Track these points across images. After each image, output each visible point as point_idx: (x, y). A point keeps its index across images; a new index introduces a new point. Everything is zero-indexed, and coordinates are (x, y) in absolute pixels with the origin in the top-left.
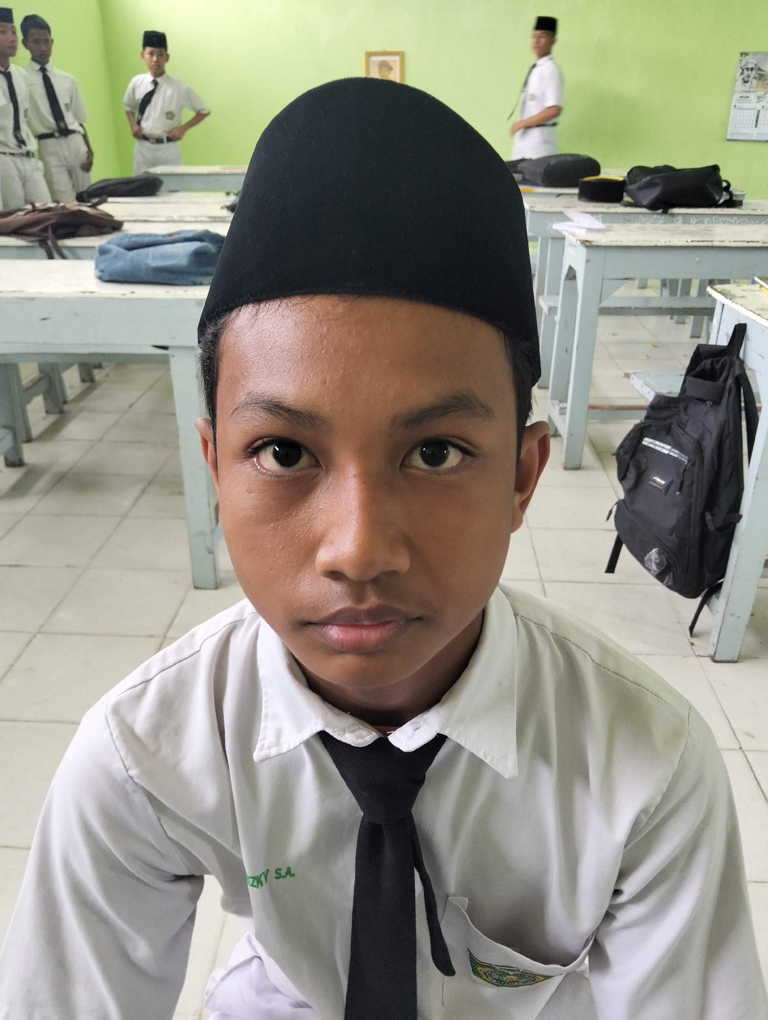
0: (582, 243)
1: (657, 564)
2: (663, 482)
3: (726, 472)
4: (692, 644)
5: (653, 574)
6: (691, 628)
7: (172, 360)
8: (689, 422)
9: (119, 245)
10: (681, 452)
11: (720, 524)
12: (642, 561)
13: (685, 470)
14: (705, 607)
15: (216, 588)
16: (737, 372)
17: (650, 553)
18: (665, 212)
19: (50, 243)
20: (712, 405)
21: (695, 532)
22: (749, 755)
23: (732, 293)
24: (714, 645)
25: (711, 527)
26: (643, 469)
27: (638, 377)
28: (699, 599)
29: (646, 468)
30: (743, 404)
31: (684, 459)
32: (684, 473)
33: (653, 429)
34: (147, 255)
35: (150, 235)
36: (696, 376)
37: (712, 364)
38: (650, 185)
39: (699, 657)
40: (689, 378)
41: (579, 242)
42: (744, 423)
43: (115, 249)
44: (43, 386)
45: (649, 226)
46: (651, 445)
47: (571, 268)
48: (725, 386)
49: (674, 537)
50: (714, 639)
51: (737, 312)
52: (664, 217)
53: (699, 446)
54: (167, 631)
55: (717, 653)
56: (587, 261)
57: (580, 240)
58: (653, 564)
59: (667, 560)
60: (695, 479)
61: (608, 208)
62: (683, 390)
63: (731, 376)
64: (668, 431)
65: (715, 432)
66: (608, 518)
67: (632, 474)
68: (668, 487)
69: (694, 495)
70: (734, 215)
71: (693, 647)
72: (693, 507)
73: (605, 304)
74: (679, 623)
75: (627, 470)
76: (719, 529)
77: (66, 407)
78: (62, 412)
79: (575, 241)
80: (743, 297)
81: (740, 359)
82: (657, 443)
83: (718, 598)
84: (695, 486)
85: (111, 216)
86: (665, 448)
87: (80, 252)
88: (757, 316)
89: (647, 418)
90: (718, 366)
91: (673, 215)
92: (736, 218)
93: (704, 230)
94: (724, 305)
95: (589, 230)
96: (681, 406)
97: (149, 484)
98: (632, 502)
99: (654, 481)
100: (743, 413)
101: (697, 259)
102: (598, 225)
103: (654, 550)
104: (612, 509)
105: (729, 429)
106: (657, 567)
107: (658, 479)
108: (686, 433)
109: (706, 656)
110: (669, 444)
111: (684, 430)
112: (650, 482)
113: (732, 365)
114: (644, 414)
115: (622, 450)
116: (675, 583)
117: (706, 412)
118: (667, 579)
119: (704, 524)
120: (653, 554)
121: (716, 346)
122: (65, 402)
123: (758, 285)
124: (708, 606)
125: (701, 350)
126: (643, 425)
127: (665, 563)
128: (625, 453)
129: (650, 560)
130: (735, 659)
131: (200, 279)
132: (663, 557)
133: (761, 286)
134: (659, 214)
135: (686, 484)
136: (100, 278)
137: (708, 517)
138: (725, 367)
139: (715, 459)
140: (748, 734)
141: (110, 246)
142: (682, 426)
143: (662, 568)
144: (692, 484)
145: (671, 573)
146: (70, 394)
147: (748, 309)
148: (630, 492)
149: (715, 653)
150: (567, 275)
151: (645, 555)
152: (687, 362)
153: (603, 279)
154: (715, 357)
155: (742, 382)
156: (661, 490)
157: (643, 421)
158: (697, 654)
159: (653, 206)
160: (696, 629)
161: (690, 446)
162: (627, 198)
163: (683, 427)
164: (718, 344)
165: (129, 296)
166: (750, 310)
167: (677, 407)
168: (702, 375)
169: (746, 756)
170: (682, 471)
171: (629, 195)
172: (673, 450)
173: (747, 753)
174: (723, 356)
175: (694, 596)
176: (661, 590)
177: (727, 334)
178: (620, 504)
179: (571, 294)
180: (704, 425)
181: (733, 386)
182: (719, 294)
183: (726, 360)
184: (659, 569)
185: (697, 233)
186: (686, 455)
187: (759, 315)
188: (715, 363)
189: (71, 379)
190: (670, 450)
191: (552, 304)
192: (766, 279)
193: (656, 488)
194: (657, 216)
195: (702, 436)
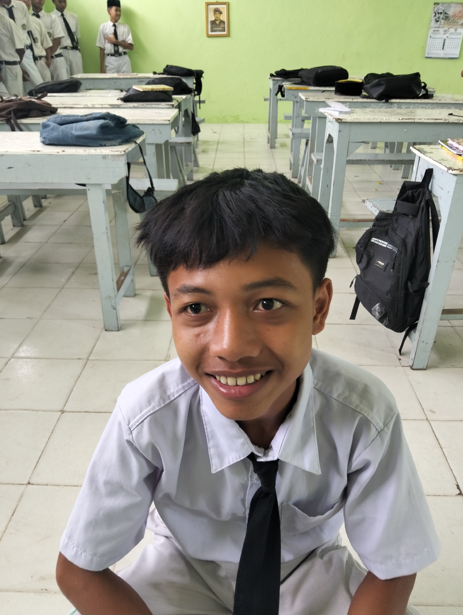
0: (336, 120)
1: (379, 312)
2: (383, 264)
3: (420, 258)
4: (400, 359)
5: (376, 319)
6: (400, 350)
7: (88, 192)
8: (398, 228)
9: (54, 122)
10: (393, 246)
11: (416, 289)
12: (370, 311)
13: (396, 256)
14: (408, 337)
15: (118, 330)
16: (427, 198)
17: (375, 306)
18: (387, 101)
19: (12, 121)
20: (412, 218)
21: (401, 294)
22: (432, 423)
23: (425, 150)
24: (412, 360)
25: (411, 290)
26: (372, 256)
27: (369, 202)
28: (404, 333)
29: (373, 256)
30: (430, 218)
31: (395, 250)
32: (395, 258)
33: (378, 232)
34: (72, 128)
35: (74, 116)
36: (403, 200)
37: (412, 193)
38: (378, 85)
39: (404, 367)
40: (399, 201)
41: (334, 120)
42: (431, 229)
43: (52, 124)
44: (11, 210)
45: (377, 110)
46: (376, 242)
47: (330, 136)
48: (420, 206)
49: (389, 296)
50: (412, 356)
51: (428, 162)
52: (386, 104)
53: (404, 242)
54: (89, 356)
55: (414, 364)
56: (339, 131)
57: (335, 119)
58: (377, 313)
59: (385, 310)
60: (402, 262)
61: (353, 99)
62: (395, 209)
63: (423, 200)
64: (387, 233)
65: (414, 234)
66: (351, 286)
67: (365, 260)
68: (386, 267)
69: (401, 271)
70: (428, 103)
71: (400, 361)
72: (400, 278)
73: (350, 158)
74: (393, 347)
75: (361, 257)
76: (415, 292)
77: (25, 223)
78: (23, 226)
79: (332, 119)
80: (431, 153)
81: (429, 190)
82: (380, 240)
83: (415, 332)
84: (402, 265)
85: (50, 105)
86: (384, 244)
87: (31, 127)
88: (439, 164)
89: (374, 226)
90: (416, 194)
91: (392, 103)
92: (429, 105)
93: (410, 112)
94: (420, 157)
95: (341, 112)
96: (394, 218)
97: (77, 268)
98: (365, 276)
99: (378, 263)
100: (431, 223)
101: (405, 130)
102: (347, 109)
103: (377, 304)
104: (353, 280)
105: (422, 232)
106: (379, 314)
107: (380, 262)
108: (397, 235)
109: (408, 366)
110: (386, 242)
111: (395, 233)
112: (375, 264)
113: (424, 194)
114: (372, 223)
115: (359, 245)
116: (389, 324)
117: (409, 222)
118: (385, 322)
119: (407, 289)
120: (377, 306)
121: (415, 182)
122: (25, 220)
123: (441, 146)
125: (406, 184)
126: (371, 230)
127: (384, 312)
128: (361, 247)
129: (375, 310)
130: (425, 368)
131: (104, 143)
132: (383, 308)
133: (442, 146)
134: (383, 102)
135: (397, 265)
136: (43, 143)
137: (409, 284)
138: (420, 195)
139: (414, 249)
140: (431, 411)
141: (49, 123)
142: (394, 230)
143: (382, 315)
144: (400, 265)
145: (388, 318)
146: (28, 214)
147: (434, 160)
148: (363, 270)
149: (413, 364)
150: (328, 140)
151: (372, 307)
152: (398, 192)
153: (349, 142)
154: (414, 189)
155: (430, 204)
156: (382, 269)
157: (372, 228)
158: (402, 365)
159: (380, 98)
160: (402, 351)
161: (399, 242)
162: (364, 93)
163: (395, 232)
164: (416, 181)
165: (61, 153)
166: (435, 161)
167: (391, 219)
168: (406, 200)
169: (430, 424)
170: (394, 257)
171: (365, 91)
172: (389, 245)
173: (431, 422)
174: (419, 188)
175: (401, 331)
176: (381, 327)
177: (421, 175)
178: (357, 277)
179: (330, 151)
180: (408, 229)
181: (424, 206)
182: (417, 151)
183: (421, 190)
184: (380, 315)
185: (406, 114)
186: (397, 248)
187: (440, 163)
188: (414, 193)
189: (28, 205)
190: (387, 245)
191: (319, 158)
192: (445, 142)
193: (379, 267)
194: (382, 104)
195: (406, 236)
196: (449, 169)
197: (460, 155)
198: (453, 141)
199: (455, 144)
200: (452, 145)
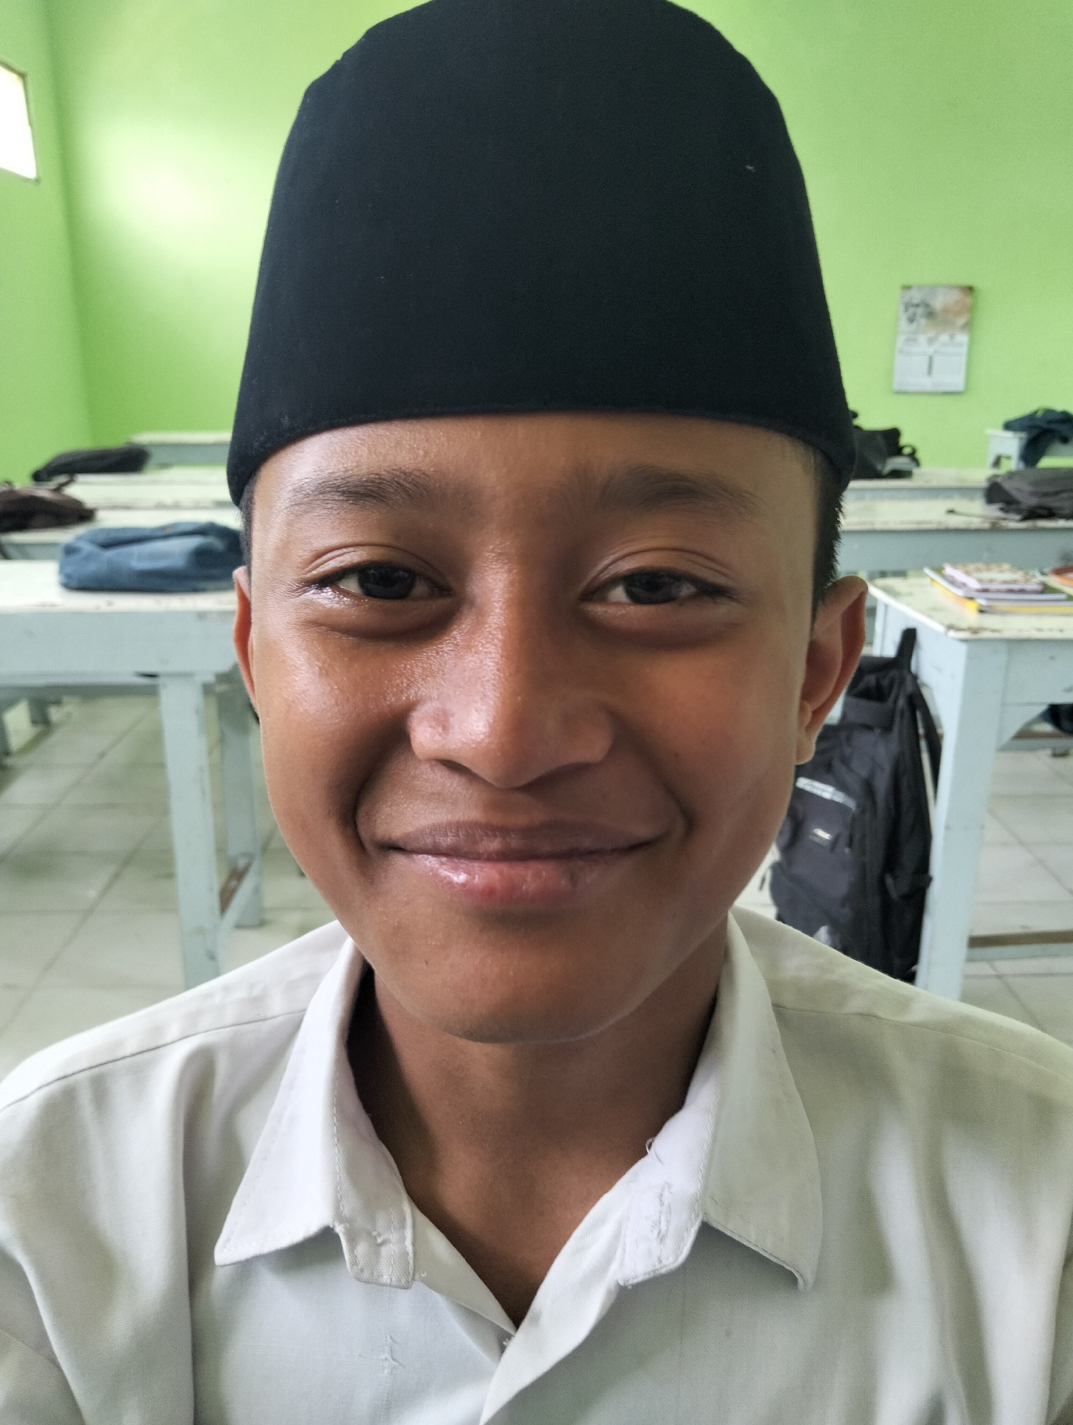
2: (828, 837)
7: (162, 691)
8: (854, 755)
9: (91, 541)
10: (846, 794)
11: (905, 890)
13: (853, 819)
16: (909, 688)
20: (880, 733)
21: (874, 903)
23: (895, 588)
25: (894, 894)
26: (803, 821)
29: (805, 819)
32: (852, 823)
34: (130, 555)
35: (135, 529)
36: (859, 696)
37: (877, 680)
40: (853, 701)
46: (808, 788)
49: (847, 911)
53: (869, 789)
59: (841, 941)
60: (867, 831)
62: (846, 715)
63: (902, 695)
64: (831, 768)
65: (888, 768)
67: (787, 827)
68: (834, 843)
69: (868, 851)
72: (868, 869)
81: (912, 673)
82: (817, 784)
84: (868, 841)
85: (80, 502)
86: (826, 791)
88: (928, 618)
90: (885, 683)
92: (905, 492)
93: (864, 509)
94: (886, 605)
96: (843, 735)
97: (126, 864)
98: (790, 865)
99: (816, 835)
101: (856, 547)
103: (821, 930)
104: (764, 875)
105: (905, 764)
107: (820, 833)
108: (851, 770)
110: (831, 785)
111: (848, 766)
112: (811, 837)
113: (902, 681)
117: (875, 743)
119: (884, 890)
121: (881, 658)
123: (928, 580)
125: (864, 664)
131: (202, 584)
132: (836, 937)
133: (933, 580)
135: (857, 837)
136: (65, 586)
137: (889, 881)
138: (894, 683)
139: (892, 805)
141: (78, 543)
142: (845, 761)
144: (863, 837)
147: (915, 610)
148: (785, 850)
154: (880, 671)
155: (917, 703)
156: (826, 848)
161: (857, 787)
163: (847, 763)
164: (884, 655)
165: (104, 608)
167: (837, 737)
168: (867, 695)
170: (849, 818)
172: (838, 793)
174: (891, 669)
177: (894, 642)
178: (774, 868)
180: (874, 759)
181: (907, 708)
182: (880, 592)
183: (895, 674)
186: (853, 799)
190: (834, 794)
192: (939, 570)
193: (817, 844)
195: (872, 774)
196: (950, 627)
197: (971, 599)
198: (957, 569)
199: (958, 575)
200: (952, 577)
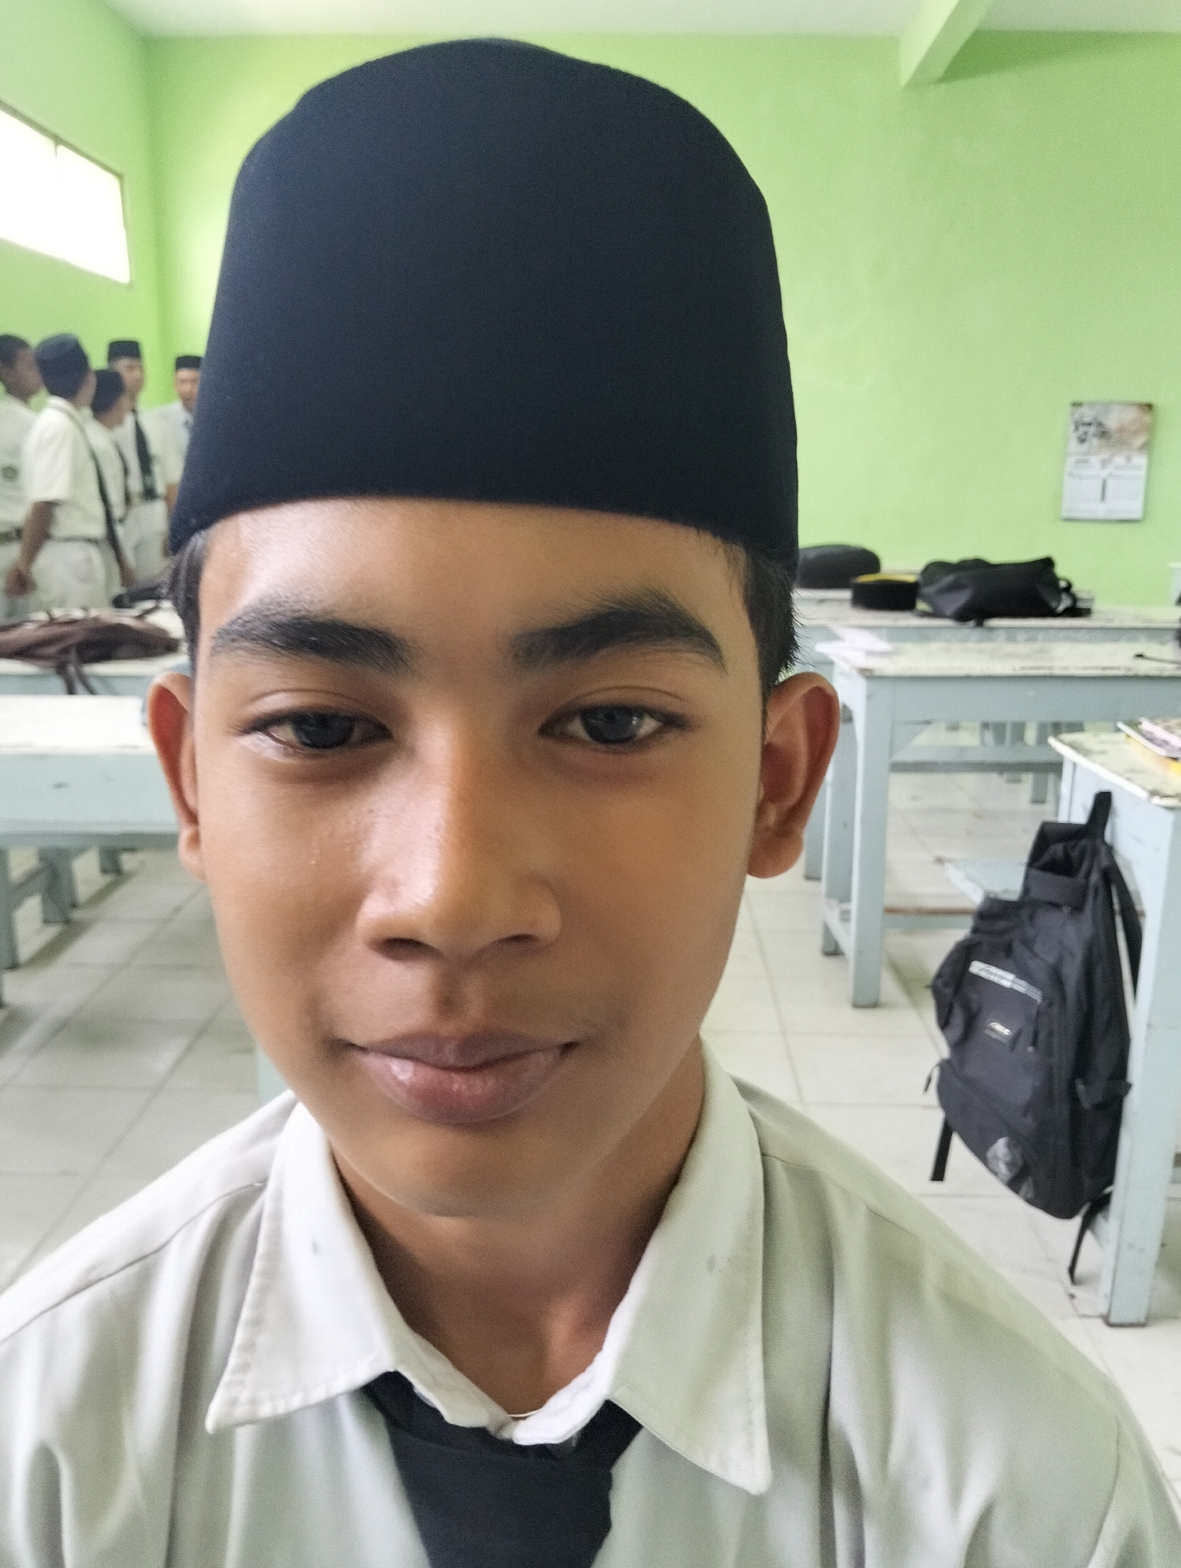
0: (860, 671)
1: (1008, 1164)
4: (1072, 1296)
5: (1002, 1180)
6: (1072, 1270)
8: (1038, 938)
10: (1030, 984)
11: (1099, 1097)
12: (983, 1158)
13: (1038, 1013)
14: (1088, 1235)
16: (1105, 862)
17: (995, 1146)
18: (980, 624)
19: (71, 669)
20: (1070, 913)
21: (1061, 1112)
23: (1087, 746)
24: (1105, 1296)
25: (1086, 1103)
27: (956, 866)
28: (1077, 1221)
29: (980, 1009)
30: (1117, 910)
31: (1036, 995)
32: (1036, 1017)
33: (985, 947)
36: (1043, 869)
38: (955, 587)
39: (1086, 1319)
41: (854, 670)
42: (1121, 938)
44: (42, 881)
45: (957, 646)
46: (983, 974)
48: (1086, 887)
49: (1029, 1120)
50: (1105, 1286)
52: (978, 632)
53: (1056, 977)
55: (1113, 1310)
56: (869, 698)
57: (857, 668)
58: (1001, 1163)
59: (1022, 1157)
60: (1055, 1027)
61: (894, 619)
62: (1026, 890)
63: (1095, 867)
65: (1079, 955)
66: (926, 1089)
67: (958, 1019)
68: (1015, 1040)
69: (1055, 1052)
70: (1081, 628)
71: (1076, 1301)
72: (1055, 1072)
73: (902, 756)
74: (1048, 1261)
75: (950, 1012)
77: (75, 914)
78: (68, 921)
79: (848, 669)
80: (1103, 752)
82: (993, 969)
83: (1106, 1218)
84: (1055, 1040)
86: (1005, 978)
88: (1126, 781)
89: (975, 930)
90: (1075, 854)
91: (992, 629)
94: (1075, 764)
95: (870, 653)
96: (1025, 913)
98: (962, 1063)
99: (993, 1030)
100: (1119, 920)
102: (883, 646)
104: (932, 1074)
105: (1098, 951)
106: (1007, 1169)
107: (998, 1027)
108: (1036, 956)
109: (1095, 1317)
110: (1011, 971)
112: (986, 1031)
113: (1095, 852)
115: (941, 980)
116: (1037, 1195)
117: (1063, 924)
118: (1024, 1188)
119: (1074, 1099)
120: (1000, 1148)
124: (1094, 1233)
125: (1047, 830)
126: (969, 942)
127: (1020, 1163)
128: (946, 985)
129: (996, 1158)
130: (1142, 1320)
132: (1016, 1152)
133: (1128, 736)
134: (971, 628)
135: (1042, 1034)
137: (1080, 1087)
138: (1085, 855)
139: (1083, 998)
142: (1028, 944)
143: (1016, 1170)
144: (1050, 1034)
145: (1030, 1180)
147: (1111, 771)
148: (956, 1047)
149: (1109, 1311)
151: (988, 1149)
152: (1029, 849)
153: (893, 723)
154: (1068, 841)
155: (1112, 877)
156: (1004, 1044)
157: (970, 935)
158: (1082, 1312)
159: (962, 616)
160: (1080, 1270)
161: (1043, 976)
162: (921, 606)
163: (1030, 946)
164: (1073, 821)
166: (1115, 772)
168: (1052, 867)
170: (1034, 1012)
171: (926, 599)
172: (1019, 981)
175: (1069, 1215)
176: (1016, 1207)
177: (1084, 807)
178: (943, 1067)
180: (1062, 943)
181: (1101, 884)
182: (1067, 748)
183: (1085, 844)
184: (1011, 1171)
185: (1028, 656)
187: (1128, 779)
188: (1070, 850)
189: (86, 870)
190: (1013, 982)
192: (1134, 725)
193: (996, 1041)
194: (969, 630)
195: (1060, 960)
196: (1154, 793)
197: (1175, 759)
198: (1156, 724)
199: (1159, 732)
200: (1151, 733)
